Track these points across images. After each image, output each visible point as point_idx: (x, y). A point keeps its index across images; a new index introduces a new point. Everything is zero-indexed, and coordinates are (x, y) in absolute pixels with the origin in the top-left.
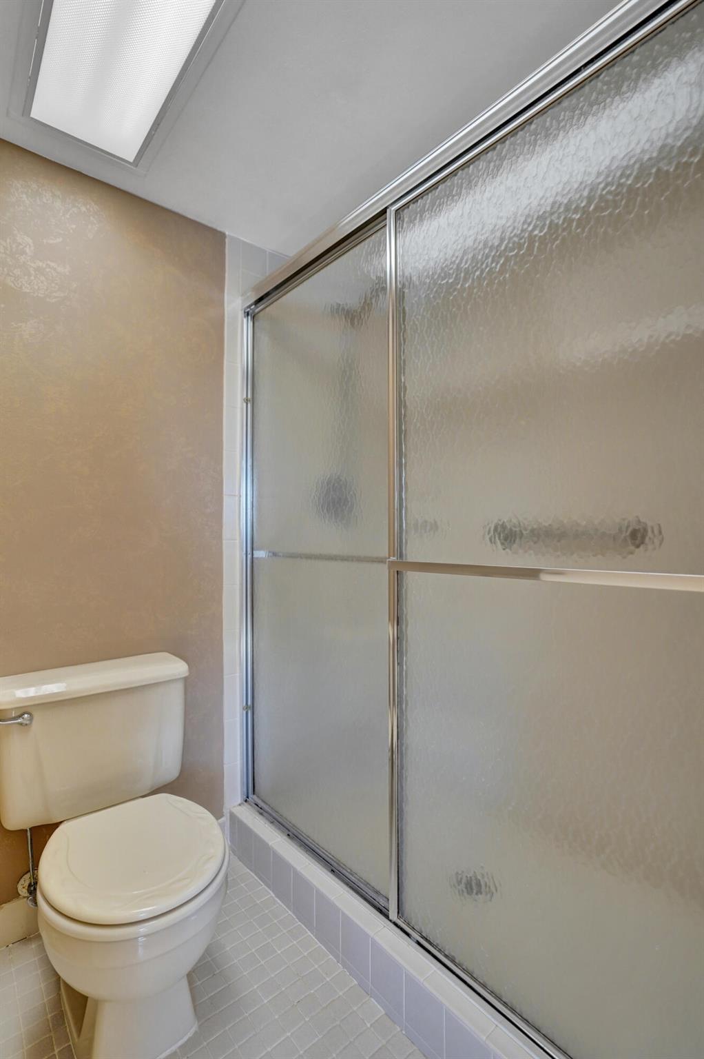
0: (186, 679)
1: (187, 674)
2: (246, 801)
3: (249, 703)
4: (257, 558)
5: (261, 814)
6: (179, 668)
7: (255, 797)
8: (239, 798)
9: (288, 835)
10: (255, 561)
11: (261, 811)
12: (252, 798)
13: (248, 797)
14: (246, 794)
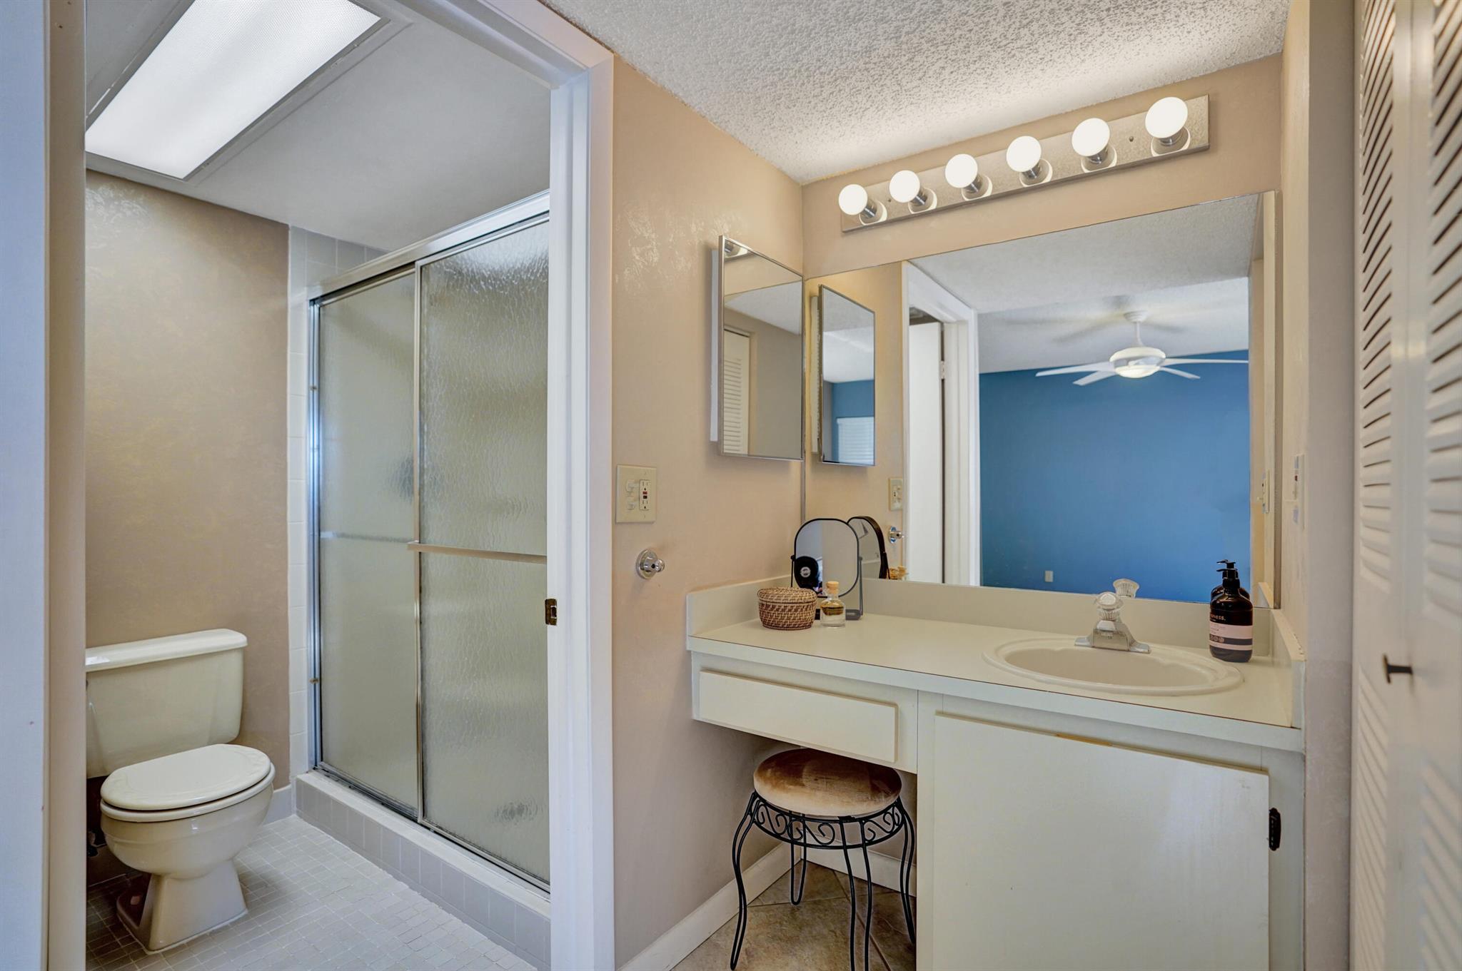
0: (244, 651)
1: (245, 645)
2: (314, 769)
3: (317, 676)
4: (323, 539)
5: (328, 776)
6: (238, 639)
7: (323, 763)
8: (306, 765)
9: (350, 787)
10: (322, 542)
11: (328, 774)
12: (321, 766)
13: (316, 765)
14: (314, 762)
